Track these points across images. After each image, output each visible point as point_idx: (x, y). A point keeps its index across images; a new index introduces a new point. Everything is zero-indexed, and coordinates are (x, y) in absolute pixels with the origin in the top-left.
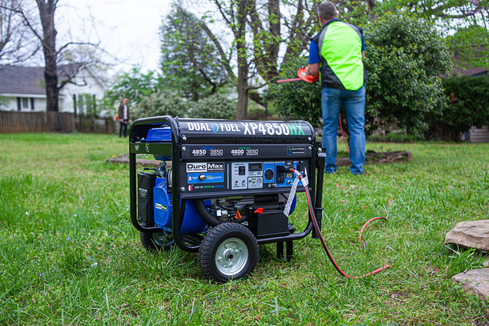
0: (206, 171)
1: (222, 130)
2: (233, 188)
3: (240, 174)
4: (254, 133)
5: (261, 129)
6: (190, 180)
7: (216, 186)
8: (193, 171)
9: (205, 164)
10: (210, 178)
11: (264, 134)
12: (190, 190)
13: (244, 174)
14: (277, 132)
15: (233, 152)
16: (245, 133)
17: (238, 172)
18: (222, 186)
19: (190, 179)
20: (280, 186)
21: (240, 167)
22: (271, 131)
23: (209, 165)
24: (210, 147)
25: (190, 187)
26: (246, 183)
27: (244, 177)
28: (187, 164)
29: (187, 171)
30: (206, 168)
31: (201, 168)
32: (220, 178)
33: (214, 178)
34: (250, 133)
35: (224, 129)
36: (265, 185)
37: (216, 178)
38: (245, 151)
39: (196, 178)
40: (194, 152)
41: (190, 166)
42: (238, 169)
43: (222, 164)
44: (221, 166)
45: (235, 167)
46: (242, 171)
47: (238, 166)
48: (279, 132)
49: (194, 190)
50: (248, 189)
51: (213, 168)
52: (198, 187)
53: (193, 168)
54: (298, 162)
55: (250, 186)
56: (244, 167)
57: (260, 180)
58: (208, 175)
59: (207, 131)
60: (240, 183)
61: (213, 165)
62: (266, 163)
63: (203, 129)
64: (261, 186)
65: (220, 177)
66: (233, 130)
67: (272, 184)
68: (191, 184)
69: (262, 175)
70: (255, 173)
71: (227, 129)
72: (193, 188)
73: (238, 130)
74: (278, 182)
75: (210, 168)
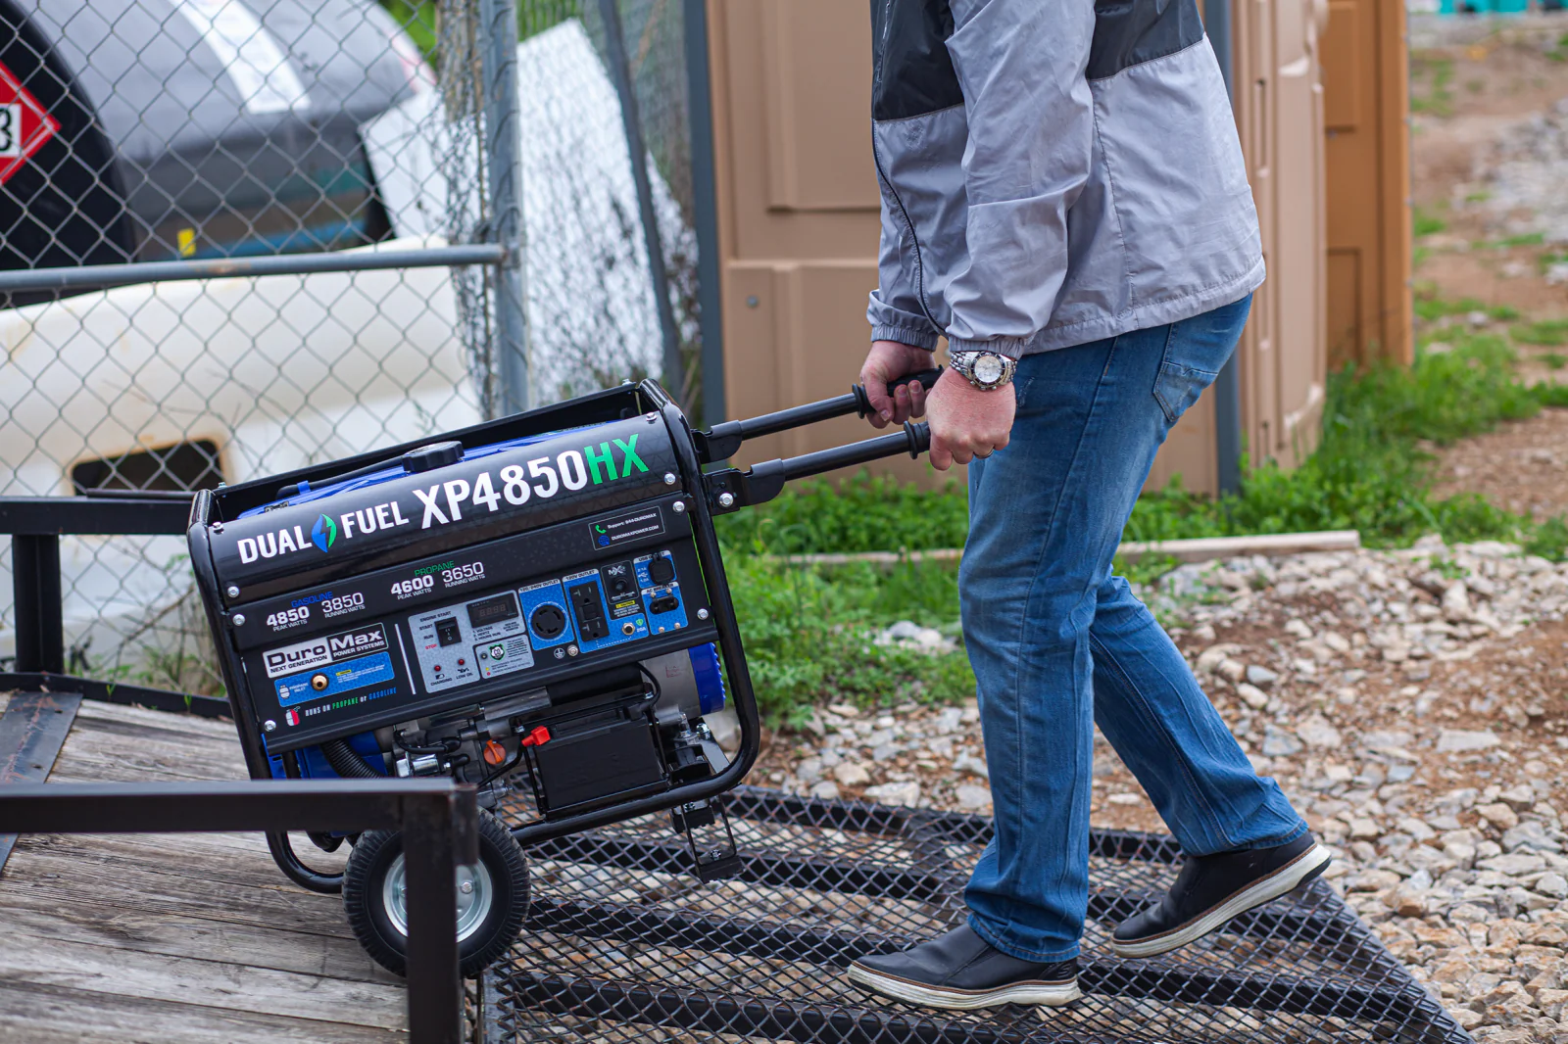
0: (329, 660)
1: (348, 534)
2: (430, 689)
3: (443, 643)
4: (457, 516)
5: (483, 494)
6: (286, 695)
7: (373, 696)
8: (288, 671)
9: (323, 641)
10: (347, 677)
11: (493, 507)
12: (291, 723)
13: (457, 639)
14: (539, 490)
15: (396, 589)
16: (426, 524)
17: (435, 640)
18: (392, 691)
19: (284, 692)
20: (599, 645)
21: (438, 624)
22: (517, 491)
23: (334, 641)
24: (317, 594)
25: (289, 715)
26: (470, 663)
27: (463, 650)
28: (265, 655)
29: (271, 675)
30: (328, 653)
31: (310, 656)
32: (380, 670)
33: (359, 673)
34: (443, 520)
35: (355, 529)
36: (542, 657)
37: (368, 671)
38: (438, 577)
39: (302, 687)
40: (271, 620)
41: (275, 660)
42: (432, 631)
43: (378, 628)
44: (375, 635)
45: (422, 629)
46: (448, 633)
47: (432, 622)
48: (547, 487)
49: (303, 723)
50: (482, 681)
51: (348, 647)
52: (315, 711)
53: (287, 663)
54: (648, 558)
55: (489, 670)
56: (453, 620)
57: (521, 644)
58: (339, 669)
59: (299, 551)
60: (450, 671)
61: (349, 638)
62: (530, 588)
63: (287, 549)
64: (527, 660)
65: (380, 668)
66: (383, 526)
67: (565, 647)
68: (291, 708)
69: (522, 628)
70: (498, 629)
71: (364, 529)
72: (299, 715)
73: (399, 521)
74: (587, 637)
75: (339, 649)
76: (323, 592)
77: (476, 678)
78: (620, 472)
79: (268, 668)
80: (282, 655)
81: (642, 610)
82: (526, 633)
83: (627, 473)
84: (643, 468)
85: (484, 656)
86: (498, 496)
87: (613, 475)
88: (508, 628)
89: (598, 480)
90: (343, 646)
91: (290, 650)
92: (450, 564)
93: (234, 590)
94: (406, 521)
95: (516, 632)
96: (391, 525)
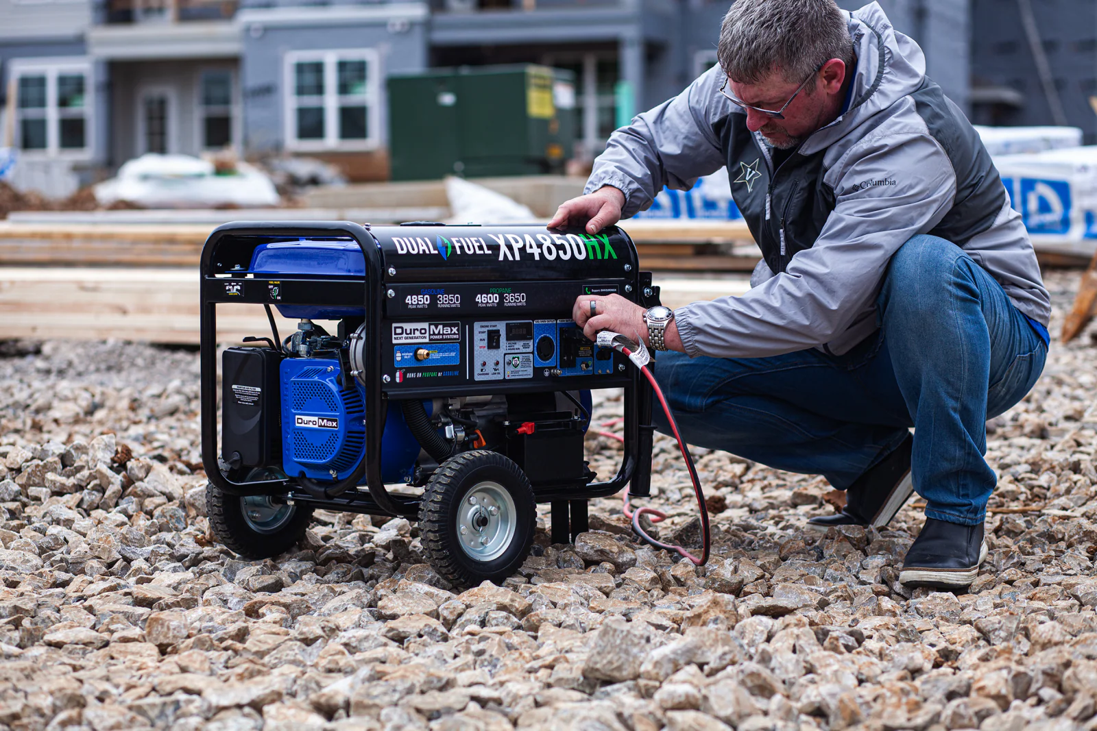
76: (440, 287)
77: (501, 377)
78: (603, 255)
79: (394, 336)
80: (402, 328)
81: (592, 355)
82: (533, 353)
83: (606, 257)
84: (615, 257)
85: (509, 363)
86: (539, 251)
87: (599, 257)
88: (525, 346)
89: (591, 257)
90: (436, 332)
91: (408, 326)
92: (509, 290)
93: (392, 271)
94: (490, 252)
95: (528, 350)
96: (482, 252)
